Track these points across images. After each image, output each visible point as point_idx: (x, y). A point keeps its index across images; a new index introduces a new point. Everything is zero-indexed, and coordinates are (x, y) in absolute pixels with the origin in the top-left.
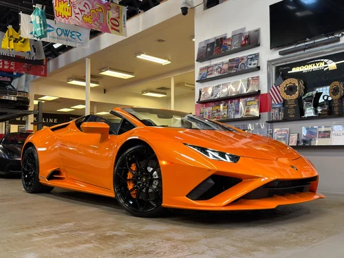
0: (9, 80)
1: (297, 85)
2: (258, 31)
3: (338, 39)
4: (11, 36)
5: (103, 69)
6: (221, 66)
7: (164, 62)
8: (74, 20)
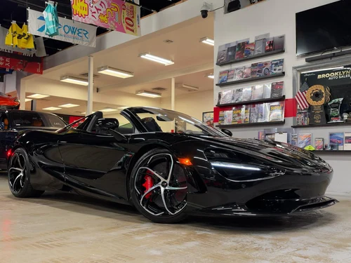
1: (323, 91)
2: (282, 37)
4: (15, 32)
5: (102, 67)
6: (242, 70)
7: (167, 63)
8: (90, 19)
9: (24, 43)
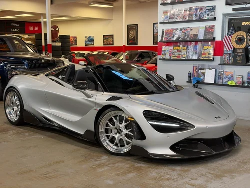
1: (245, 37)
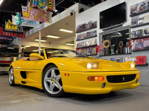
0: (12, 39)
1: (109, 42)
2: (96, 22)
3: (122, 25)
4: (9, 24)
5: (47, 35)
6: (84, 35)
7: (71, 32)
8: (30, 18)
9: (14, 27)
